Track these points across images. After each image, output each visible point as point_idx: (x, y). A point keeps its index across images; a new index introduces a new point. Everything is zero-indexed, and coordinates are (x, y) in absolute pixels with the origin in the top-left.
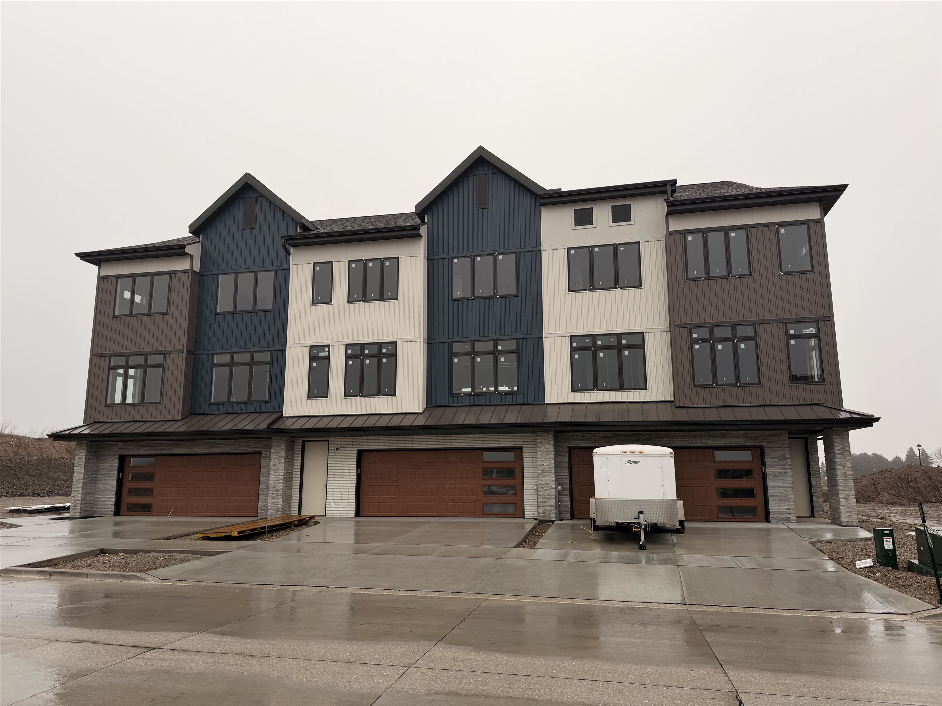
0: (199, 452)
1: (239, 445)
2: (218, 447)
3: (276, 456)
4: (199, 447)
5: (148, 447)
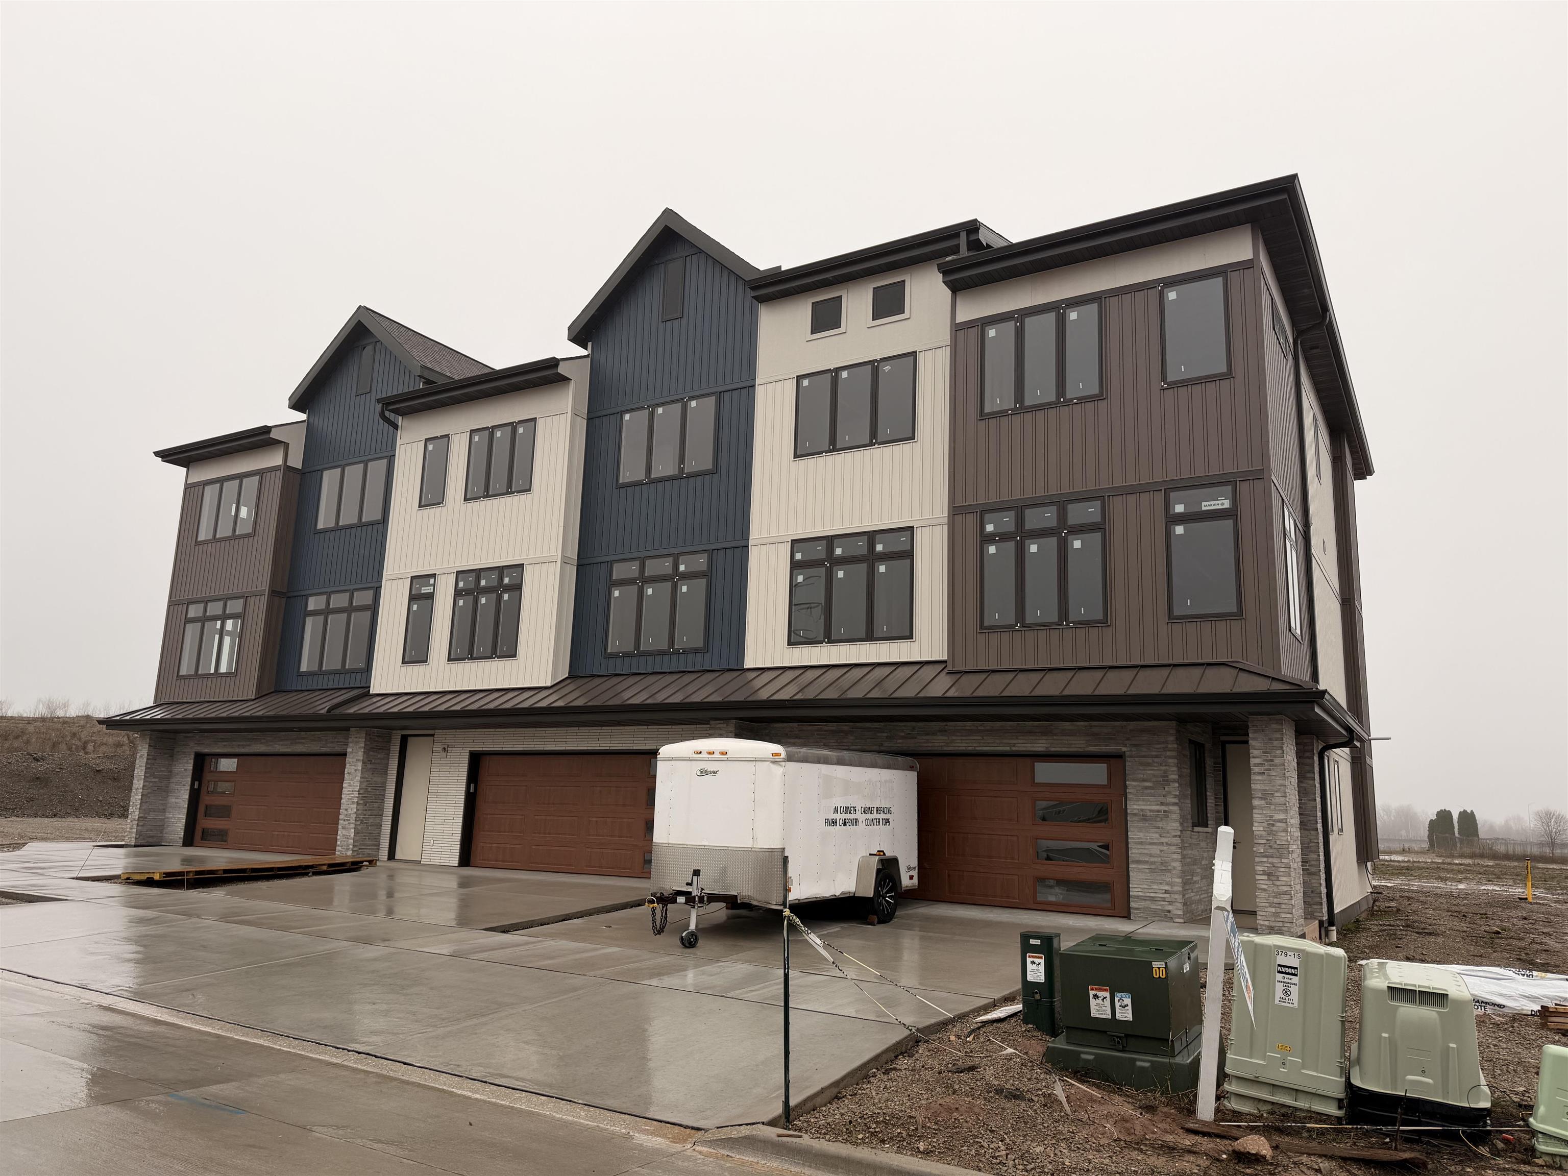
1: (326, 740)
2: (303, 743)
3: (353, 758)
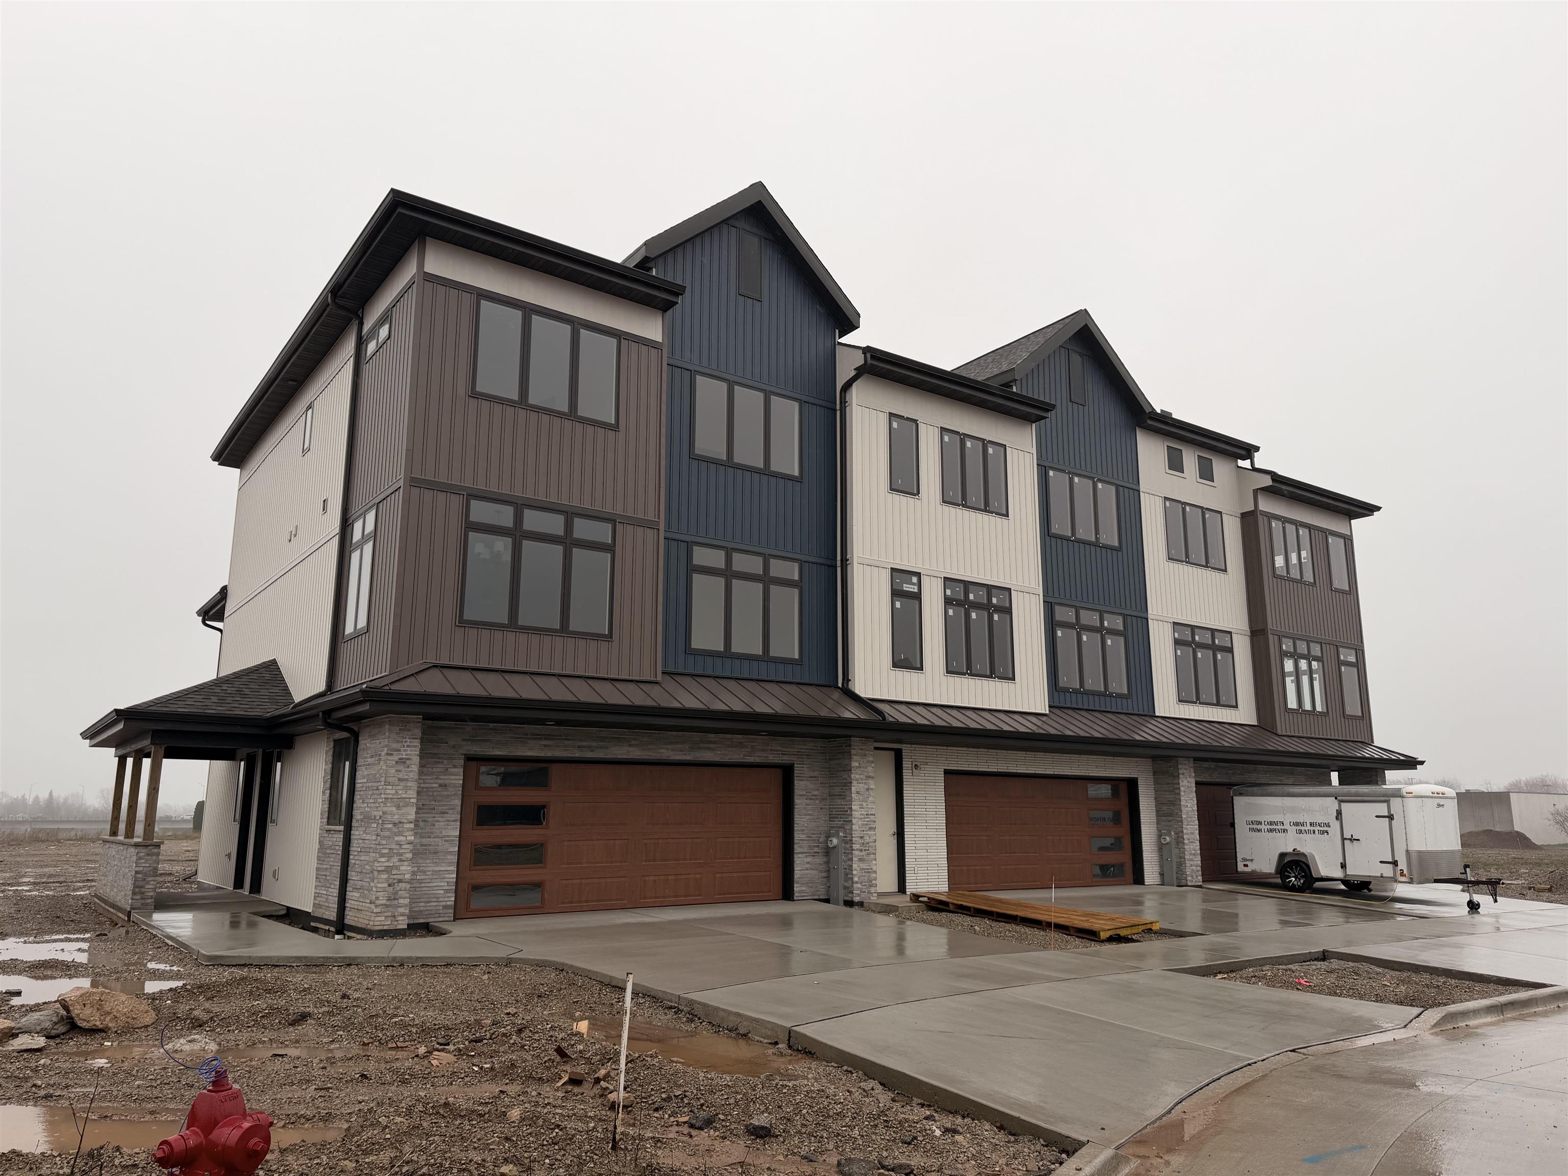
0: (672, 758)
4: (669, 746)
5: (546, 739)
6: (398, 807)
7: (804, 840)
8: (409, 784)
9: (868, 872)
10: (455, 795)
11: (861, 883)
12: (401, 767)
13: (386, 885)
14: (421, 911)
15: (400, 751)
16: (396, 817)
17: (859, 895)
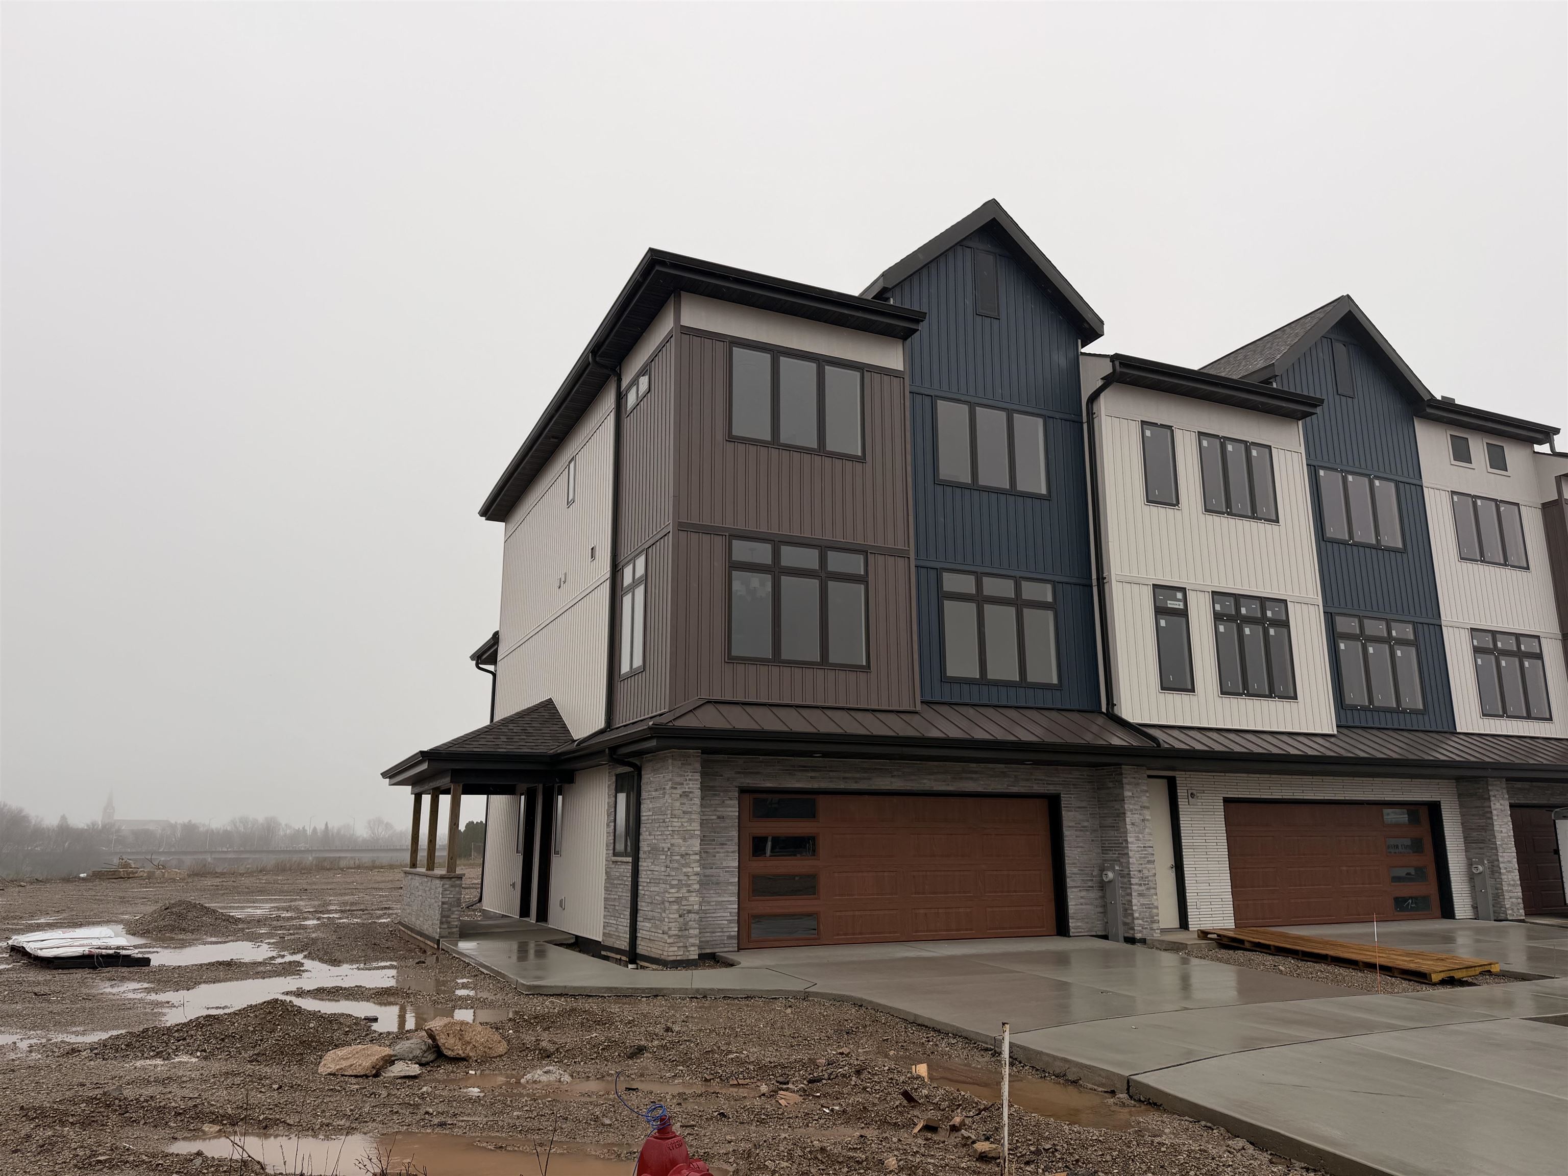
0: (935, 789)
1: (1016, 776)
2: (972, 779)
3: (1134, 804)
4: (932, 777)
5: (813, 771)
6: (685, 839)
7: (1077, 874)
8: (693, 816)
9: (1149, 908)
10: (732, 826)
11: (1142, 919)
12: (685, 800)
13: (677, 916)
14: (708, 942)
15: (682, 784)
16: (683, 849)
17: (1140, 932)
